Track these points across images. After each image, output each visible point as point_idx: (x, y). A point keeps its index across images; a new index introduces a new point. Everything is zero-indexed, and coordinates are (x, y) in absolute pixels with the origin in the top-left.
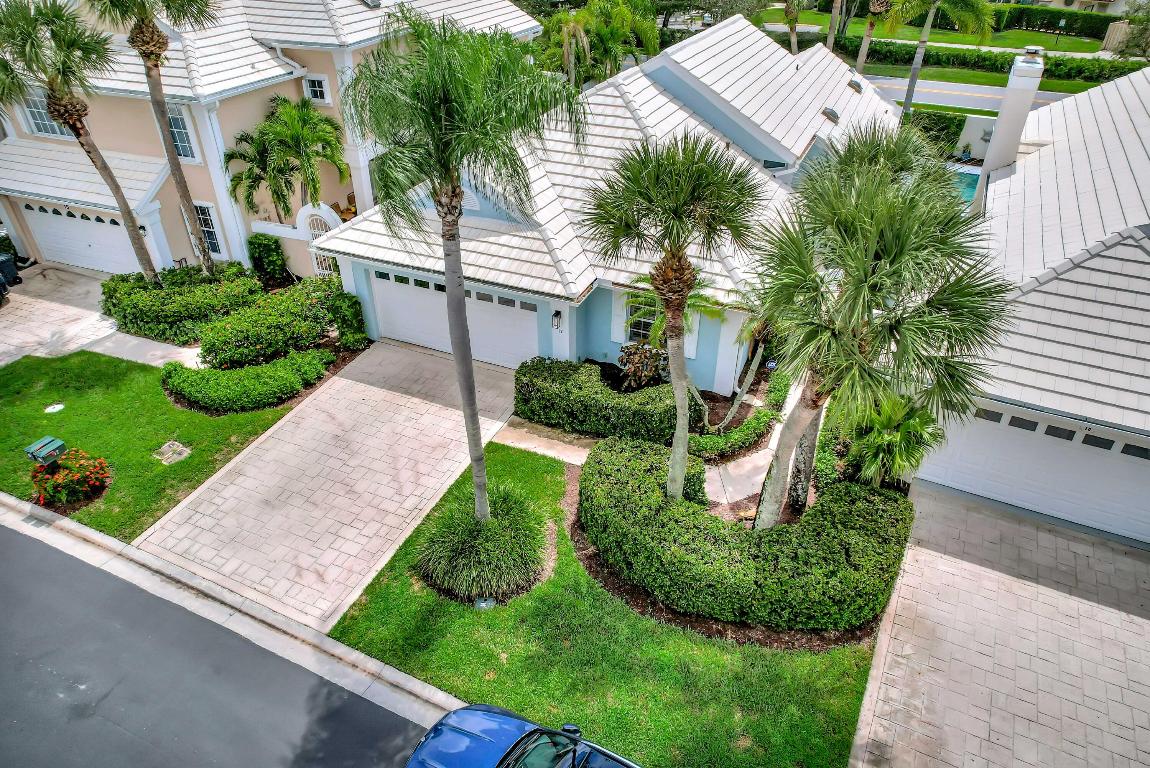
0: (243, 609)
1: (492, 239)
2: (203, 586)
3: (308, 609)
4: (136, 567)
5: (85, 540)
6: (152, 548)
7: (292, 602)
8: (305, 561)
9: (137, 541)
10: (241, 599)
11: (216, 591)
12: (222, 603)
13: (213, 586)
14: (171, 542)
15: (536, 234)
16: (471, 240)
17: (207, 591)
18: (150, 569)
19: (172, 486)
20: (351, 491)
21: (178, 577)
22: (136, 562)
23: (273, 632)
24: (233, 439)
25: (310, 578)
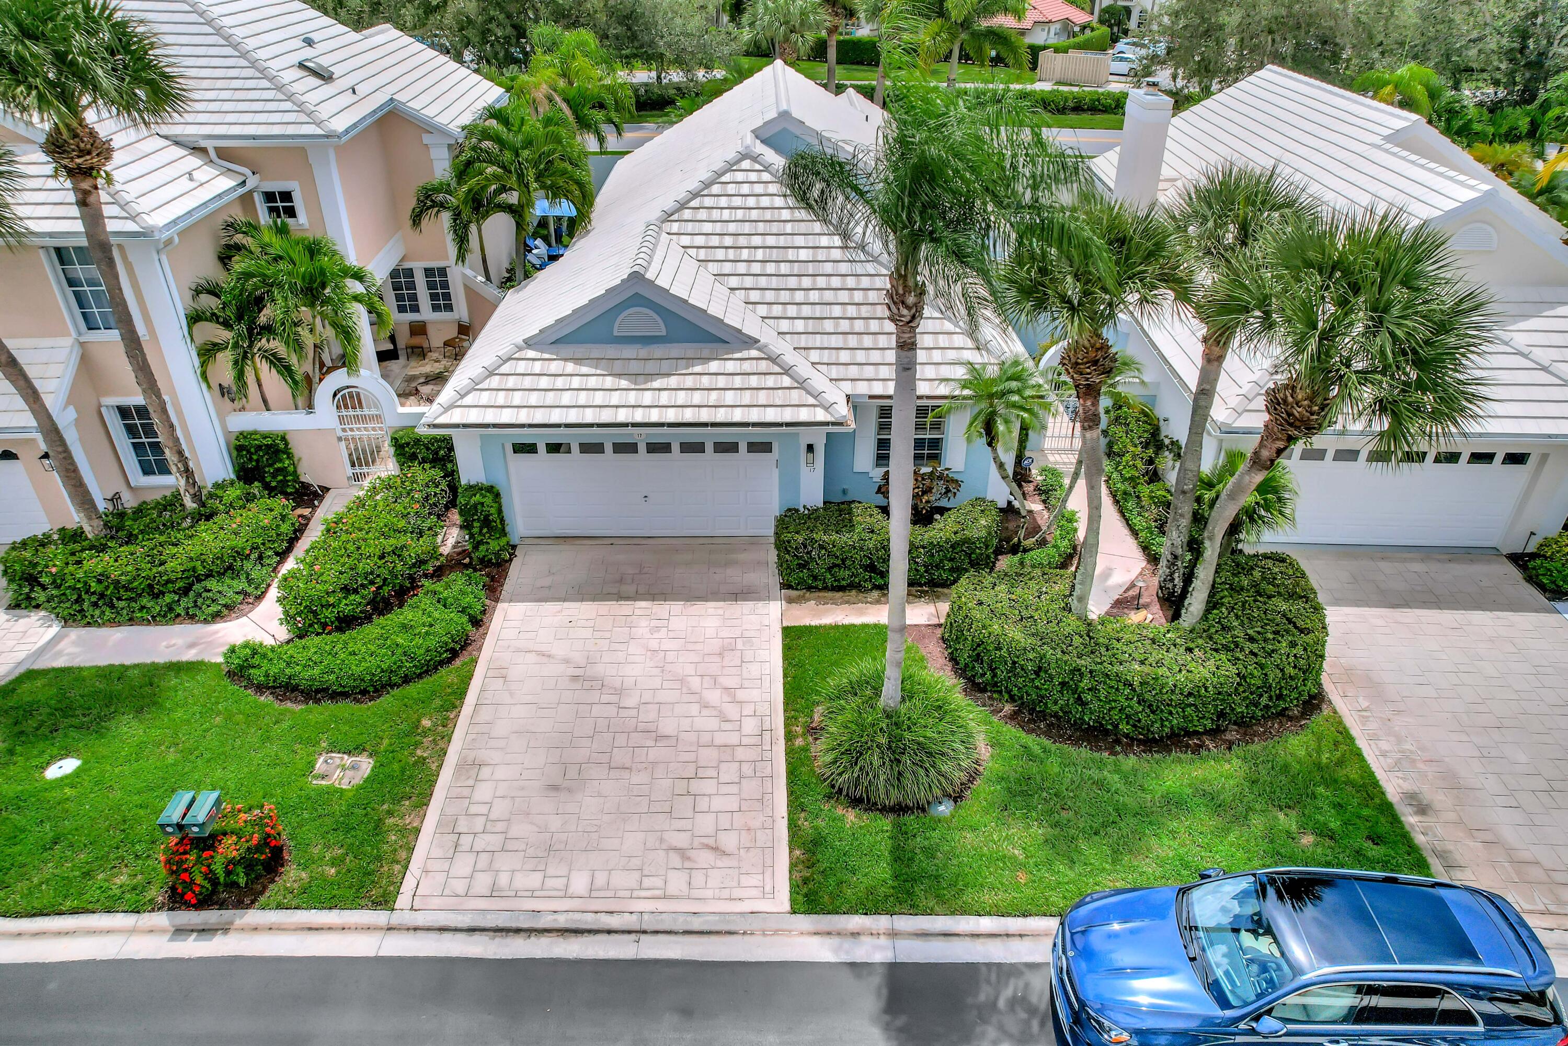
0: (644, 927)
1: (698, 369)
2: (562, 921)
3: (737, 893)
4: (434, 935)
5: (310, 929)
6: (436, 902)
7: (709, 893)
8: (681, 840)
9: (403, 901)
10: (634, 917)
11: (588, 921)
12: (609, 932)
13: (577, 916)
14: (460, 886)
15: (754, 353)
16: (669, 375)
17: (574, 926)
18: (456, 930)
19: (390, 813)
20: (660, 738)
21: (514, 925)
22: (429, 929)
23: (713, 938)
24: (426, 723)
25: (705, 858)
